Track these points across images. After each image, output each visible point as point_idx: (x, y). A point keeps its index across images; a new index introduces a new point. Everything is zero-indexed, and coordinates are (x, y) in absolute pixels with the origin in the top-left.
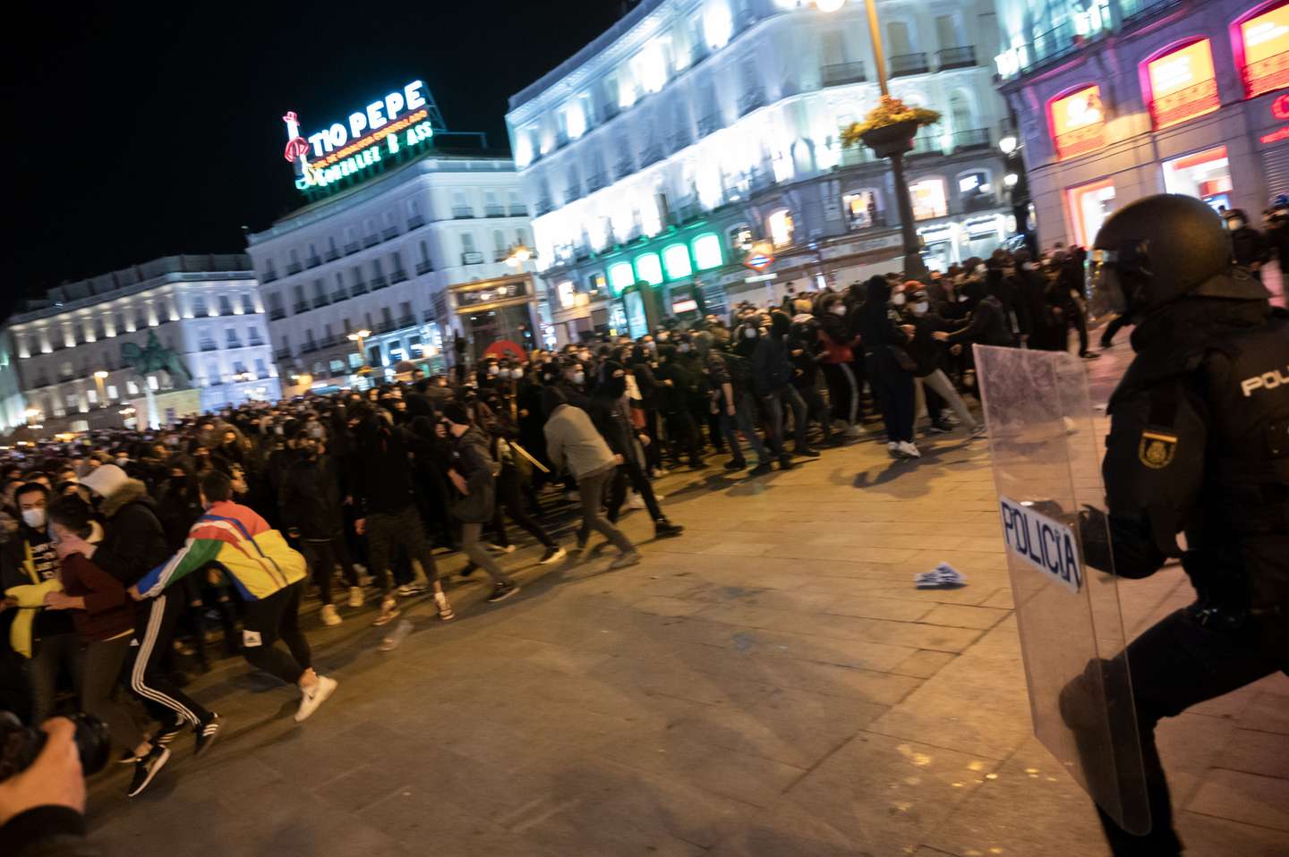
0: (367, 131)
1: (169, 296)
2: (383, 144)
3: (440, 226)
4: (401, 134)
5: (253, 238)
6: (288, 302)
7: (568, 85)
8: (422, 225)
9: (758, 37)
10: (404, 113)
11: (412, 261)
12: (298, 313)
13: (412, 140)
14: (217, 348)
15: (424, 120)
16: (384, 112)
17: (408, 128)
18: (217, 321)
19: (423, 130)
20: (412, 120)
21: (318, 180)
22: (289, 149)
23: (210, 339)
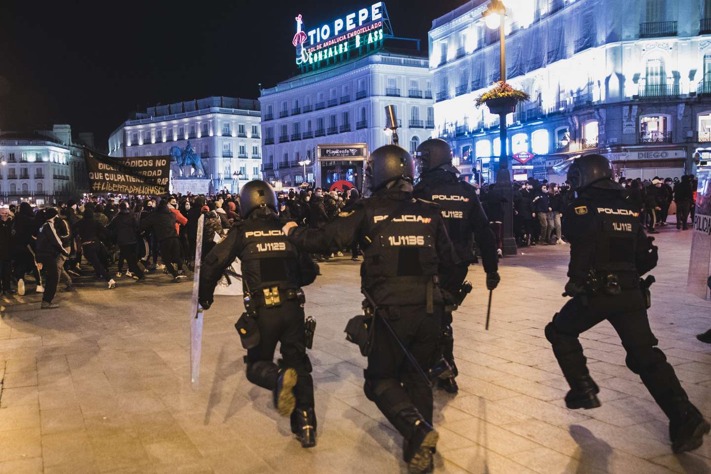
0: (344, 31)
1: (211, 121)
2: (352, 41)
3: (376, 99)
4: (364, 36)
5: (263, 92)
6: (277, 135)
8: (365, 97)
10: (368, 21)
11: (356, 118)
12: (281, 142)
13: (370, 40)
14: (232, 157)
15: (380, 28)
16: (356, 20)
17: (369, 32)
18: (235, 140)
19: (378, 34)
20: (373, 27)
21: (309, 60)
22: (296, 38)
23: (229, 150)
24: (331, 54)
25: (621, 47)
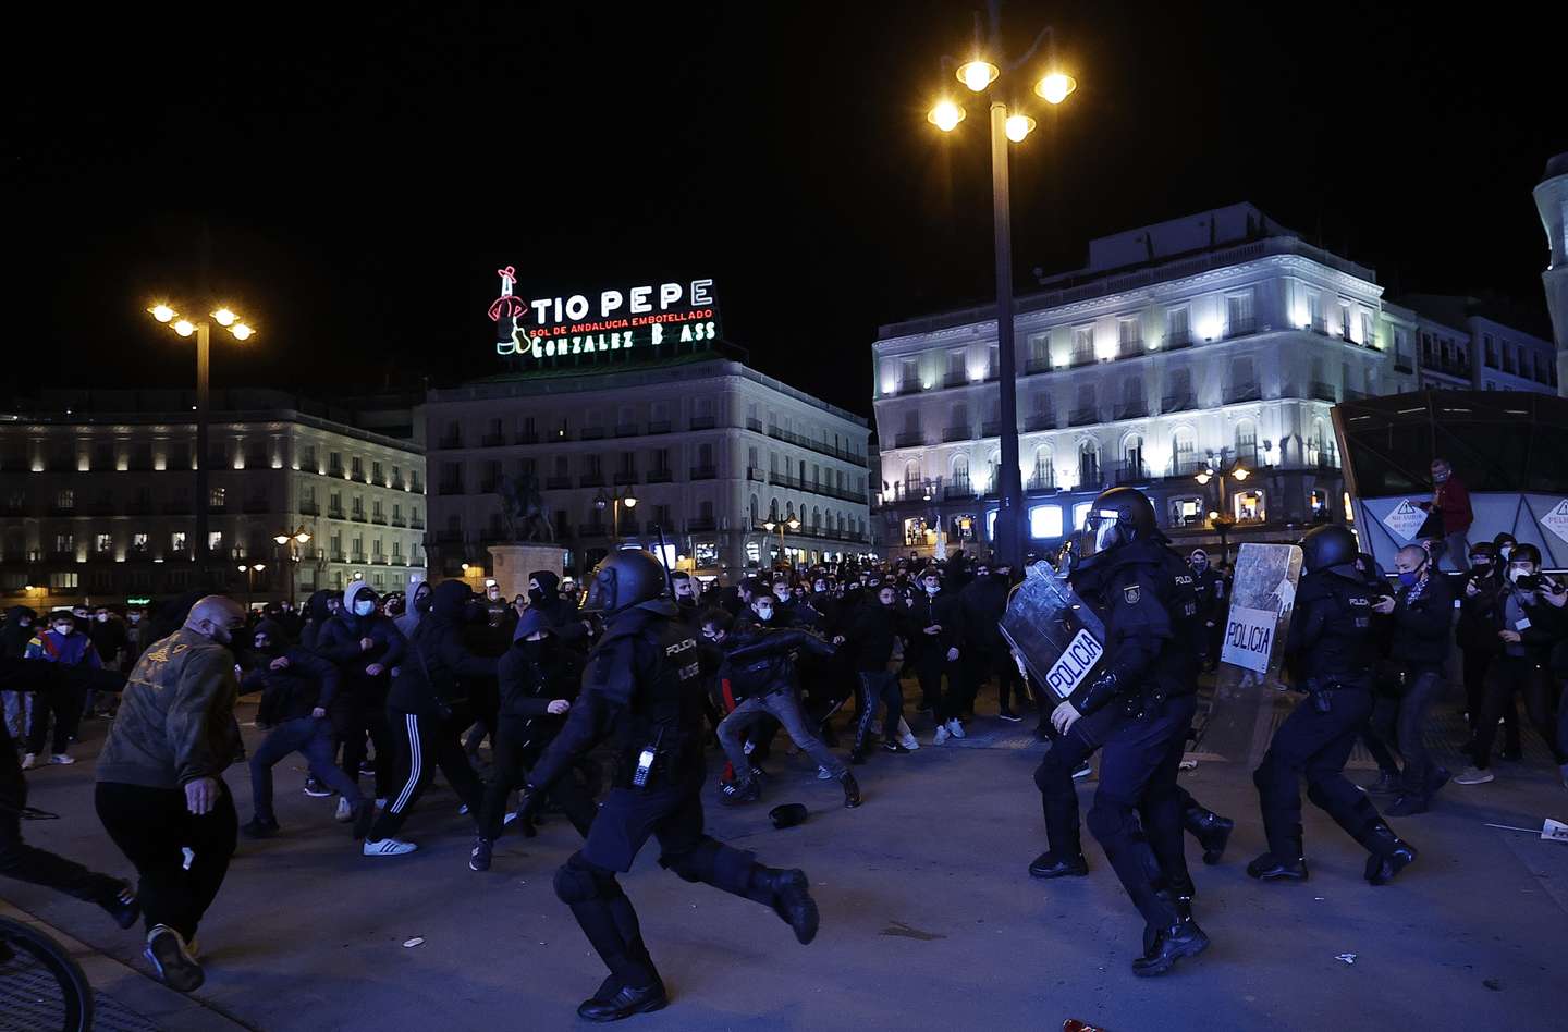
0: (624, 311)
1: (277, 436)
2: (643, 333)
3: (737, 433)
4: (672, 330)
5: (433, 393)
6: (472, 477)
7: (976, 331)
8: (713, 427)
9: (1263, 342)
10: (682, 305)
11: (685, 461)
12: (484, 492)
13: (686, 335)
14: (319, 515)
15: (709, 320)
16: (653, 299)
17: (683, 323)
18: (324, 481)
19: (704, 330)
20: (692, 316)
21: (531, 348)
22: (497, 306)
23: (313, 501)
24: (589, 346)
25: (1298, 404)
